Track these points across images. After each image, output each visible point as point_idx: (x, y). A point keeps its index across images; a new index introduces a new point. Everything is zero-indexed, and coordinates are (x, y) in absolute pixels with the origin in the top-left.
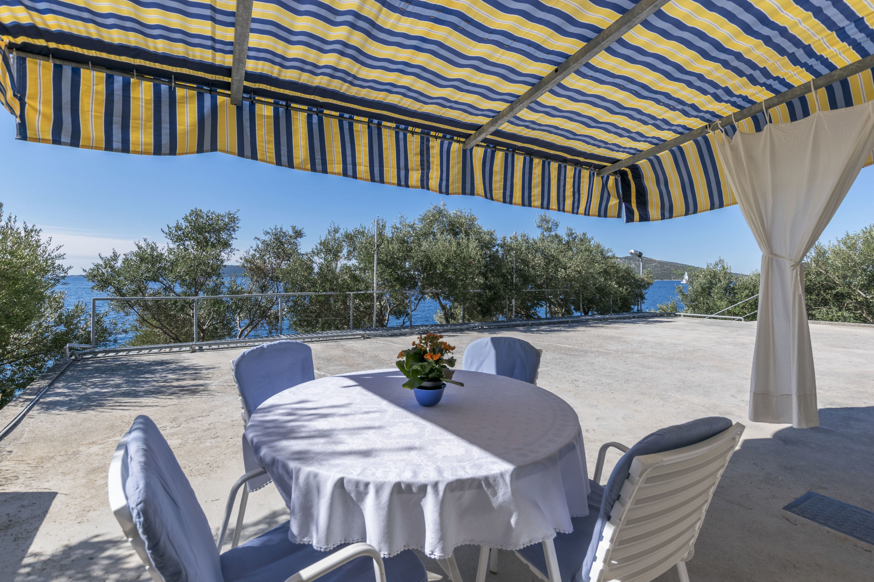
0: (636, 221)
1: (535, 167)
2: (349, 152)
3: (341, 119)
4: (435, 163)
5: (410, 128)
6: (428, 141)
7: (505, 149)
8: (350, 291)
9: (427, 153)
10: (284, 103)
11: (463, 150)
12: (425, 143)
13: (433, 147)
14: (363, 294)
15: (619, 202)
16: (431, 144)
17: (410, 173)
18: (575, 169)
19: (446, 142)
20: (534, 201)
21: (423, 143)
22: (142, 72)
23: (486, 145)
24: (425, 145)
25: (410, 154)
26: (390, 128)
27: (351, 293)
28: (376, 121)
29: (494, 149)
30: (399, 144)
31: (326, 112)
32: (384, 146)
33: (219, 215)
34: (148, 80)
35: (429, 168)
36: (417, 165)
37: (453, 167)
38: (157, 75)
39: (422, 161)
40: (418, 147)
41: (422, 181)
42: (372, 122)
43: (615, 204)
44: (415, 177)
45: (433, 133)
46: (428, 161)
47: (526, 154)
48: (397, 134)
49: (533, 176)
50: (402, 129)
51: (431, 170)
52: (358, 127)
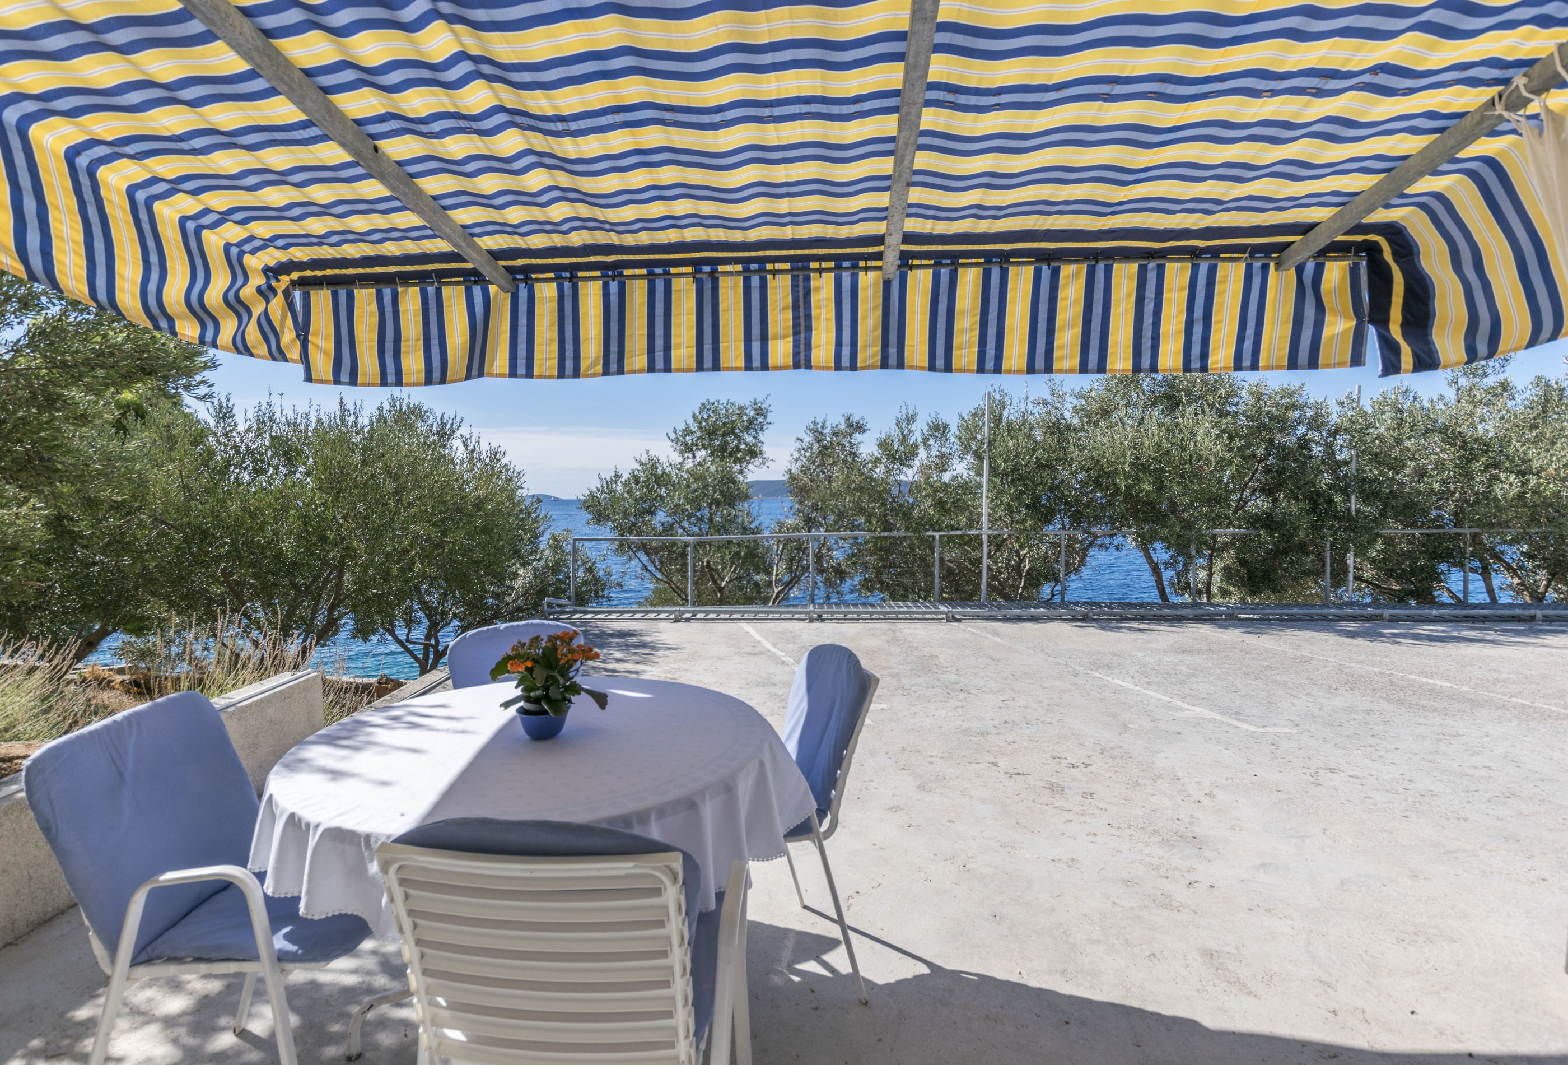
0: (1406, 371)
1: (1066, 285)
2: (659, 331)
3: (651, 278)
4: (823, 317)
5: (769, 266)
6: (807, 279)
7: (982, 260)
8: (934, 530)
9: (805, 303)
10: (568, 275)
11: (884, 282)
12: (801, 284)
13: (818, 289)
14: (961, 537)
15: (1357, 325)
16: (813, 284)
17: (771, 344)
18: (1195, 269)
19: (846, 276)
20: (1061, 358)
21: (798, 286)
22: (405, 279)
23: (932, 262)
24: (801, 289)
25: (773, 310)
26: (730, 273)
27: (937, 535)
28: (707, 269)
29: (953, 267)
30: (750, 298)
31: (626, 272)
32: (722, 306)
33: (741, 408)
34: (414, 285)
35: (809, 329)
36: (785, 328)
37: (865, 318)
38: (422, 278)
39: (796, 318)
40: (787, 295)
41: (796, 354)
42: (700, 271)
43: (1344, 332)
44: (781, 349)
45: (814, 265)
46: (808, 317)
47: (1038, 260)
48: (747, 281)
49: (1060, 305)
50: (754, 272)
51: (814, 332)
52: (678, 284)
